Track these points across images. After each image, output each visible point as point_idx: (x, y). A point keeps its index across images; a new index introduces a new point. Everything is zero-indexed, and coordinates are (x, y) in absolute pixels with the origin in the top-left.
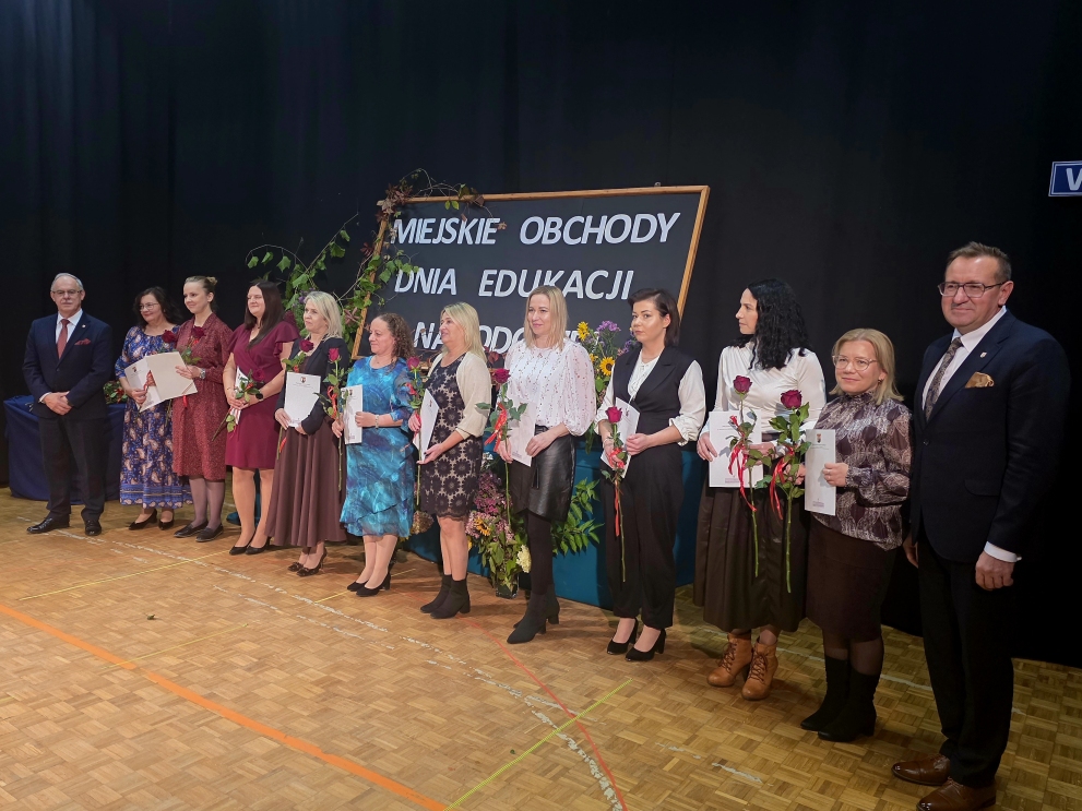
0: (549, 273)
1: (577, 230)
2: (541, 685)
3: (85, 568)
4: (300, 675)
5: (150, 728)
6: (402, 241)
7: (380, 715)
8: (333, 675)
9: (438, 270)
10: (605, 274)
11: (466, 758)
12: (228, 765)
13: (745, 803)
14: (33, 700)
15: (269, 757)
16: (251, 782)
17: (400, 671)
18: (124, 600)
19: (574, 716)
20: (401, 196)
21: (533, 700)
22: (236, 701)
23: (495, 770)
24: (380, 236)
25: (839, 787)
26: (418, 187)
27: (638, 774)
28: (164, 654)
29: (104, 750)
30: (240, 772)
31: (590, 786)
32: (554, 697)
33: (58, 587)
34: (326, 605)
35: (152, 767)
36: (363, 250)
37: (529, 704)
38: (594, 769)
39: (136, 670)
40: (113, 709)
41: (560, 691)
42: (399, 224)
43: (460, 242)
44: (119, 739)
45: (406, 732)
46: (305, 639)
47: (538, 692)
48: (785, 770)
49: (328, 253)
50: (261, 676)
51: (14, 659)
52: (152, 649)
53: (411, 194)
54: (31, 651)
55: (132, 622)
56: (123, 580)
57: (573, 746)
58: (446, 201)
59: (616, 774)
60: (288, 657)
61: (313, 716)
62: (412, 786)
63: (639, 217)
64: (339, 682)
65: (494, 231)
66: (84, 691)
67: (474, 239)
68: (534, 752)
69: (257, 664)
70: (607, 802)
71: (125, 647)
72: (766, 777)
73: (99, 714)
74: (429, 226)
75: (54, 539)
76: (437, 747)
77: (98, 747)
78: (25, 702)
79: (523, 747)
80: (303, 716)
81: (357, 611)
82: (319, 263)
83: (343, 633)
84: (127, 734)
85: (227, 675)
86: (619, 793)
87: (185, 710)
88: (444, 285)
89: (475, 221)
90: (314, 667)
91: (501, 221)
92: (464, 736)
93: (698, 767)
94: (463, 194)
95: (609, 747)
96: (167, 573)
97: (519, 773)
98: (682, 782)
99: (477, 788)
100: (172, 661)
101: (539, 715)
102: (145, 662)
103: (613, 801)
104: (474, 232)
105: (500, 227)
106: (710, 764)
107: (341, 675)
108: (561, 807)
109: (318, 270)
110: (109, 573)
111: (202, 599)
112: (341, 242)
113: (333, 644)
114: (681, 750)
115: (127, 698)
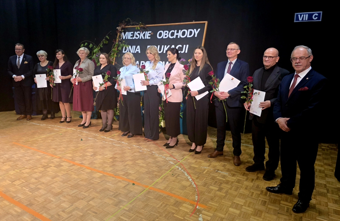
0: (166, 46)
1: (173, 34)
2: (170, 155)
3: (41, 132)
4: (106, 156)
5: (66, 173)
6: (124, 38)
7: (128, 165)
8: (114, 156)
9: (135, 46)
10: (181, 46)
11: (153, 174)
12: (89, 180)
13: (225, 179)
14: (32, 168)
15: (100, 177)
16: (96, 184)
17: (133, 154)
18: (53, 140)
19: (179, 162)
20: (123, 26)
21: (168, 159)
22: (89, 164)
23: (161, 176)
24: (118, 37)
25: (247, 174)
26: (128, 23)
27: (197, 175)
28: (67, 153)
29: (54, 179)
30: (93, 182)
31: (185, 178)
32: (174, 157)
33: (35, 138)
34: (110, 138)
35: (68, 182)
36: (113, 41)
37: (168, 160)
38: (186, 174)
39: (60, 158)
40: (55, 168)
41: (175, 156)
42: (123, 34)
43: (140, 38)
44: (58, 176)
45: (136, 169)
46: (105, 147)
47: (169, 156)
48: (233, 171)
49: (103, 43)
50: (95, 157)
51: (25, 157)
52: (64, 152)
53: (126, 25)
54: (29, 155)
55: (57, 146)
56: (52, 135)
57: (180, 169)
58: (135, 27)
59: (192, 175)
60: (101, 152)
61: (110, 167)
62: (139, 182)
63: (189, 30)
64: (116, 158)
65: (150, 35)
66: (46, 165)
67: (144, 37)
68: (170, 171)
69: (93, 154)
70: (190, 182)
71: (56, 152)
72: (229, 173)
73: (51, 170)
74: (132, 34)
75: (31, 125)
76: (145, 172)
77: (53, 178)
78: (30, 168)
79: (167, 170)
80: (108, 167)
81: (119, 139)
82: (101, 45)
83: (116, 145)
84: (60, 175)
85: (85, 158)
86: (193, 180)
87: (75, 167)
88: (137, 50)
89: (144, 32)
90: (109, 155)
91: (152, 32)
92: (152, 169)
93: (212, 172)
94: (141, 25)
95: (189, 168)
96: (65, 132)
97: (167, 177)
98: (208, 176)
99: (157, 181)
100: (70, 155)
101: (170, 162)
102: (62, 156)
103: (192, 182)
104: (144, 35)
105: (151, 34)
106: (215, 171)
107: (116, 156)
108: (179, 184)
109: (101, 47)
110: (48, 133)
111: (75, 139)
112: (107, 39)
113: (113, 148)
114: (207, 168)
115: (59, 165)
